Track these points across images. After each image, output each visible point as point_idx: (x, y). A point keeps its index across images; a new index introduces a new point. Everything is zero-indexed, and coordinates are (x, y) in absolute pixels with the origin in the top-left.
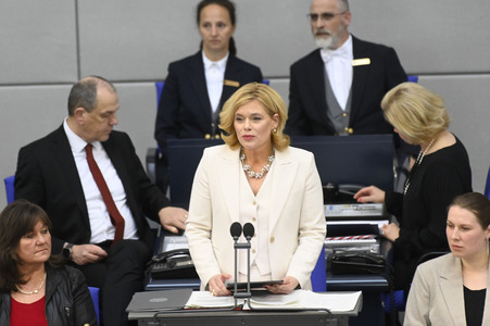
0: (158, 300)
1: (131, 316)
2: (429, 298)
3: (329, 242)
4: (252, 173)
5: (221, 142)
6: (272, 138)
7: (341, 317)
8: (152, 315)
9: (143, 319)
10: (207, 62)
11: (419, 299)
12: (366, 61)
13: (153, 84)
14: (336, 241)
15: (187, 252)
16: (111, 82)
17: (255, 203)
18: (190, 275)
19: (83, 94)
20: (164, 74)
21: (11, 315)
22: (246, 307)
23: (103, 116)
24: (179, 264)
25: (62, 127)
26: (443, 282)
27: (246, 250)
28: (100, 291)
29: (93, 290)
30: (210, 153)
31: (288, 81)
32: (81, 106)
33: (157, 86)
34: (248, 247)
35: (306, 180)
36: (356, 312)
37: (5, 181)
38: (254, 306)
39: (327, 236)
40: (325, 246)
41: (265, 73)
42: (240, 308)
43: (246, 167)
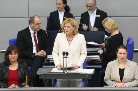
0: (44, 70)
1: (37, 74)
2: (111, 70)
3: (88, 57)
5: (62, 32)
6: (73, 32)
7: (89, 75)
8: (43, 74)
9: (41, 75)
10: (59, 13)
11: (108, 71)
12: (99, 16)
13: (46, 18)
14: (90, 57)
15: (52, 59)
17: (69, 47)
18: (53, 64)
20: (49, 15)
21: (9, 73)
22: (66, 72)
24: (51, 62)
26: (114, 67)
28: (31, 68)
29: (29, 68)
30: (59, 34)
31: (80, 18)
33: (47, 18)
34: (67, 58)
35: (82, 42)
36: (93, 74)
37: (9, 41)
38: (68, 72)
39: (87, 55)
40: (86, 58)
41: (74, 16)
42: (65, 72)
43: (67, 38)
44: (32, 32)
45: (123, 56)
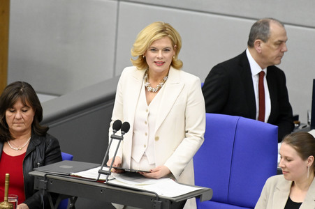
0: (66, 167)
8: (43, 175)
9: (38, 177)
16: (283, 24)
17: (147, 111)
19: (260, 29)
23: (276, 44)
25: (245, 53)
27: (118, 141)
32: (259, 39)
43: (147, 84)
44: (255, 69)
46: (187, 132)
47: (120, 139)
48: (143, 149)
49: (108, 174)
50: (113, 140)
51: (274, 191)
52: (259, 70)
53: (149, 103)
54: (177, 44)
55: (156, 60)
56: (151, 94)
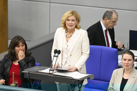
4: (67, 36)
7: (76, 80)
8: (27, 72)
17: (67, 45)
35: (83, 39)
43: (67, 34)
44: (104, 29)
45: (127, 63)
46: (82, 53)
47: (57, 57)
48: (66, 60)
49: (53, 71)
50: (55, 57)
51: (117, 75)
52: (105, 29)
53: (67, 42)
54: (79, 19)
55: (69, 24)
56: (68, 38)
